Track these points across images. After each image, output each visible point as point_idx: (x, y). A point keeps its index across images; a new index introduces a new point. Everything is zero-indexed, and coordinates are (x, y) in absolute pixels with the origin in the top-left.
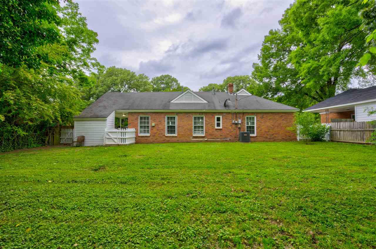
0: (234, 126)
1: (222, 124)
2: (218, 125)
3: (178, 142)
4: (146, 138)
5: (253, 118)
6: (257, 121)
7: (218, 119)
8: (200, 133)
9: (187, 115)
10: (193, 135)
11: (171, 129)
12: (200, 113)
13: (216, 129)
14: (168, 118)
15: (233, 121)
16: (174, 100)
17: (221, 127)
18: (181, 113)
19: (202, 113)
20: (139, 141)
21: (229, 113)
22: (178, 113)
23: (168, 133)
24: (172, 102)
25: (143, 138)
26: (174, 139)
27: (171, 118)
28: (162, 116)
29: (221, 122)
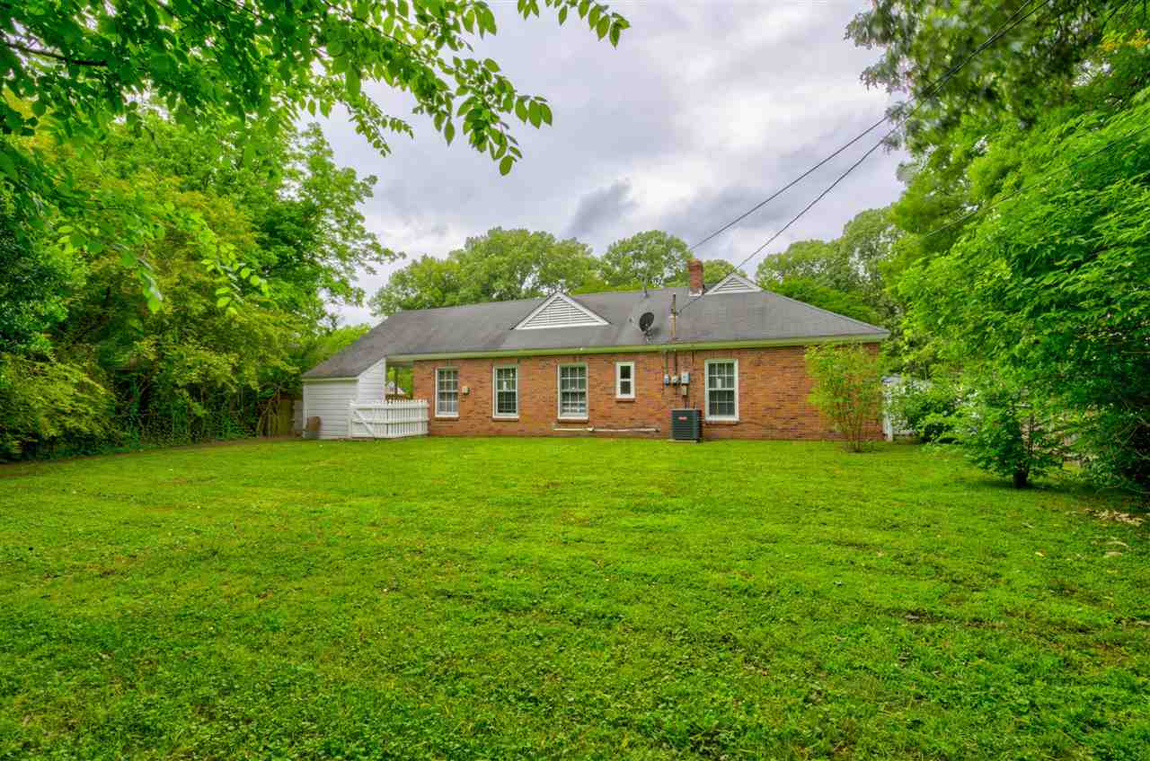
0: (668, 391)
1: (636, 385)
2: (626, 388)
3: (522, 435)
4: (450, 424)
5: (730, 366)
6: (741, 374)
7: (625, 373)
8: (576, 411)
9: (542, 363)
10: (560, 418)
11: (507, 402)
12: (574, 356)
13: (620, 402)
14: (500, 371)
15: (666, 377)
16: (523, 323)
17: (632, 396)
18: (528, 358)
19: (582, 356)
20: (436, 430)
21: (655, 352)
22: (520, 359)
23: (500, 411)
24: (518, 328)
25: (444, 424)
26: (510, 427)
27: (508, 371)
28: (486, 365)
29: (632, 380)
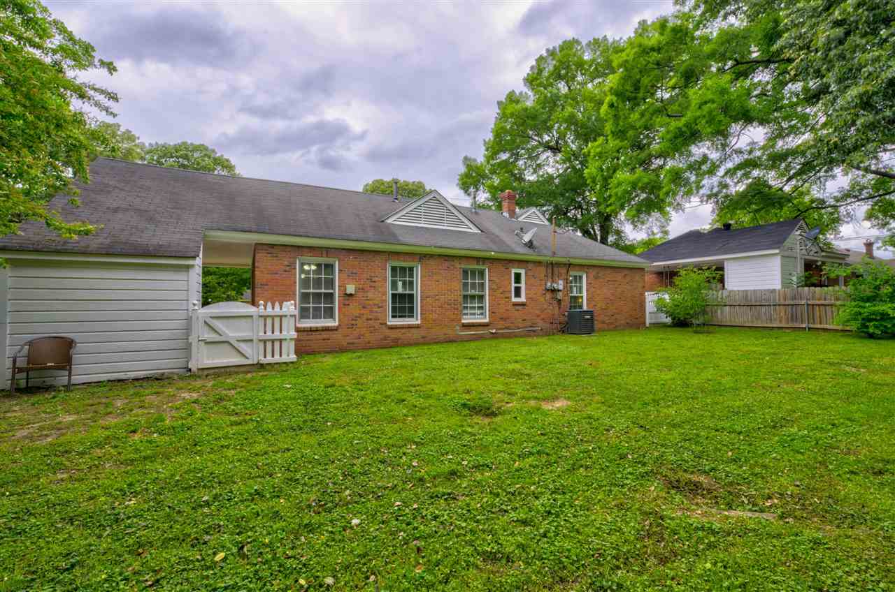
0: (548, 295)
1: (526, 289)
2: (518, 292)
3: (425, 342)
4: (325, 335)
5: (581, 277)
6: (588, 284)
7: (518, 277)
8: (474, 314)
9: (447, 264)
10: (463, 321)
11: (403, 304)
12: (478, 260)
13: (516, 304)
14: (394, 269)
15: (549, 284)
16: (395, 217)
17: (523, 299)
18: (431, 256)
19: (484, 260)
20: (300, 345)
21: (539, 263)
22: (423, 257)
23: (393, 317)
24: (389, 221)
25: (314, 336)
26: (415, 334)
27: (403, 269)
28: (378, 261)
29: (523, 285)
